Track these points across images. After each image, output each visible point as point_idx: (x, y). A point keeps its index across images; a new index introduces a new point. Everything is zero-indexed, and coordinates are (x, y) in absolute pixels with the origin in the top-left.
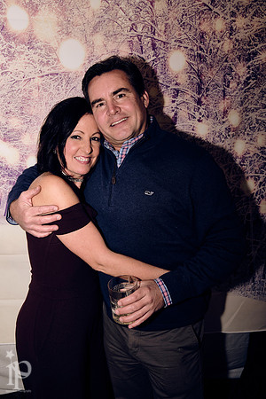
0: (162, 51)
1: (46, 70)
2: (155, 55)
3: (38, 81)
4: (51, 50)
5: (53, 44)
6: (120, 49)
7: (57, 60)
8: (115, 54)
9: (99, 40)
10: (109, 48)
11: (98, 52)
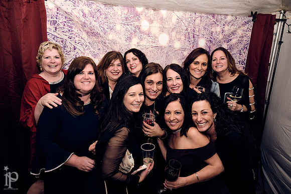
0: (196, 39)
1: (154, 45)
3: (150, 49)
5: (157, 35)
6: (181, 37)
7: (158, 41)
8: (179, 39)
9: (174, 34)
10: (177, 37)
11: (173, 39)
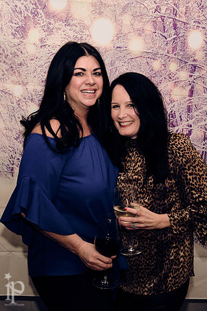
0: (182, 31)
2: (176, 34)
4: (85, 27)
5: (87, 22)
6: (145, 28)
7: (90, 36)
8: (140, 32)
9: (127, 19)
10: (136, 27)
11: (125, 30)
